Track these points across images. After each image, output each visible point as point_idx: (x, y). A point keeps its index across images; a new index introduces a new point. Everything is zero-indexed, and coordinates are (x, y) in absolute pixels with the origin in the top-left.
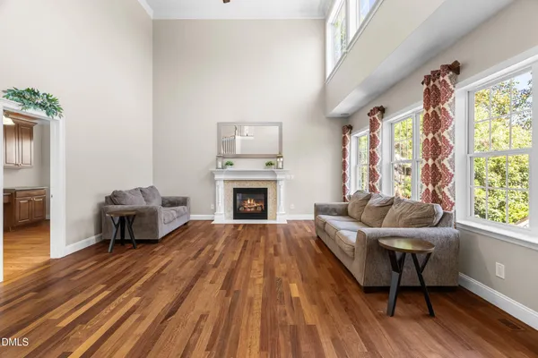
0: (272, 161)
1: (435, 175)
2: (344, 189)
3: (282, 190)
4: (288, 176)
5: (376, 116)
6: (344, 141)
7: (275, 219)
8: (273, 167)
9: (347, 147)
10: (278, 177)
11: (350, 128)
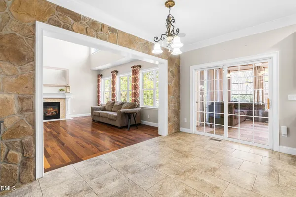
0: (64, 89)
1: (135, 95)
2: (98, 102)
3: (69, 103)
4: (71, 96)
5: (115, 74)
6: (98, 81)
7: (65, 118)
8: (64, 92)
9: (100, 84)
10: (67, 96)
11: (101, 76)
